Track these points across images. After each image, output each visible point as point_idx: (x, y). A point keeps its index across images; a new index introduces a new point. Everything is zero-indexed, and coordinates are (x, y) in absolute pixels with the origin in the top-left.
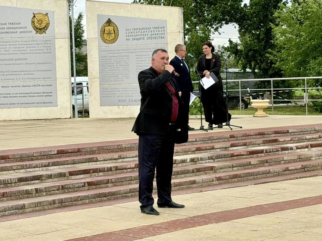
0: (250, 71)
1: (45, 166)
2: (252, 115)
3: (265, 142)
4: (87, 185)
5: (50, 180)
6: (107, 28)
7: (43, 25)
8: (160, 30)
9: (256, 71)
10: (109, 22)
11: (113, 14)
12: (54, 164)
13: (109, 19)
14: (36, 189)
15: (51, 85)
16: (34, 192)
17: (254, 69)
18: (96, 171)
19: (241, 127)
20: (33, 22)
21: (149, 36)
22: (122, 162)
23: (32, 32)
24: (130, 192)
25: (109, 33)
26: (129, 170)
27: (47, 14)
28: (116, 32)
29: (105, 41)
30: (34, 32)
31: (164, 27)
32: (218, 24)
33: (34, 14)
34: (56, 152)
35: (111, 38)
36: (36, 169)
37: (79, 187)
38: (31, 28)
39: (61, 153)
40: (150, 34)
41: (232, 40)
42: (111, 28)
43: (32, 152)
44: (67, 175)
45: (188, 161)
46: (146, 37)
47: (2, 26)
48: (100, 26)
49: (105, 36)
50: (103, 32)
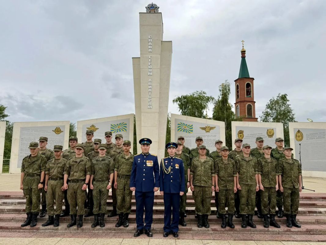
6: (298, 134)
7: (271, 134)
8: (322, 134)
10: (299, 131)
11: (300, 128)
13: (299, 130)
19: (314, 191)
20: (267, 133)
21: (317, 137)
25: (299, 137)
27: (273, 129)
28: (302, 136)
29: (297, 140)
30: (268, 137)
31: (324, 133)
33: (267, 129)
35: (300, 139)
38: (266, 135)
42: (300, 134)
46: (316, 138)
47: (256, 135)
48: (295, 134)
49: (297, 137)
50: (296, 136)
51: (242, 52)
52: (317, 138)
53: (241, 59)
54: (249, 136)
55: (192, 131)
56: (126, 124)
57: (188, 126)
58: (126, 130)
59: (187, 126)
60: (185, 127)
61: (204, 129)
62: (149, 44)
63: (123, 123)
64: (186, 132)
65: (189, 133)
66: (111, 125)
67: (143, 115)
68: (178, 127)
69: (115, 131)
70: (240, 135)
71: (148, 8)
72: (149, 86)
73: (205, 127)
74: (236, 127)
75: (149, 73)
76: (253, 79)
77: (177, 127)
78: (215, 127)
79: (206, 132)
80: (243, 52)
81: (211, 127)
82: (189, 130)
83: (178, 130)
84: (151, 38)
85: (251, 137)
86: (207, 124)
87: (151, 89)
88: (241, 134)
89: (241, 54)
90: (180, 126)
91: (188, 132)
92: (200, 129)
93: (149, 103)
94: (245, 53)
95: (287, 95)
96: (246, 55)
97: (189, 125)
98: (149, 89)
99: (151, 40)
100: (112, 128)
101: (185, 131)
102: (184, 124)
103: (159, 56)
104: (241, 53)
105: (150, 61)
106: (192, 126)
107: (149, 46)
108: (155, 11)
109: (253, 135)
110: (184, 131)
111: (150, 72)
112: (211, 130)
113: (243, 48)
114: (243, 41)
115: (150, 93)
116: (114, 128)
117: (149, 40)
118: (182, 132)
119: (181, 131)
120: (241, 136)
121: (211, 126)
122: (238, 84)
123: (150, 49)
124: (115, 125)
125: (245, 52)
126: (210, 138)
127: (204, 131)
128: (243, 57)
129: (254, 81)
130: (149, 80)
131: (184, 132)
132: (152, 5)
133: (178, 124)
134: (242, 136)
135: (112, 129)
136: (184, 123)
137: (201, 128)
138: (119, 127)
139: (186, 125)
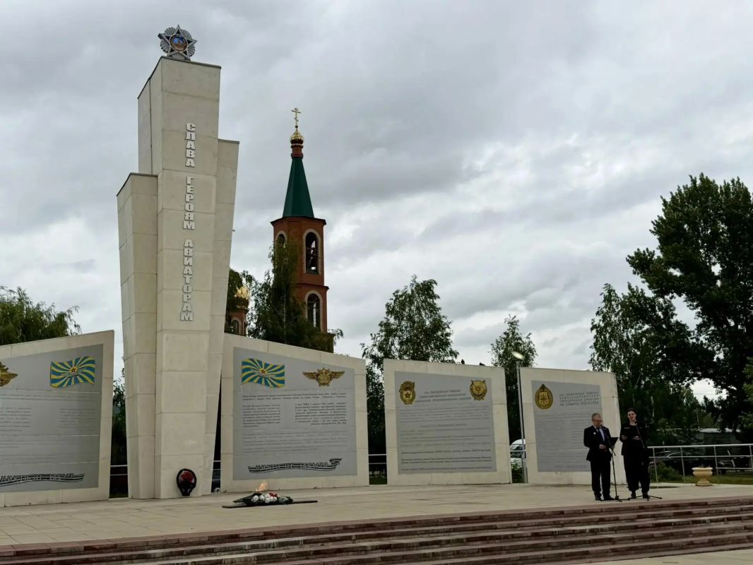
0: (731, 431)
1: (447, 532)
2: (694, 485)
3: (677, 515)
4: (480, 551)
5: (449, 545)
6: (541, 394)
7: (481, 392)
8: (594, 395)
9: (738, 431)
10: (543, 388)
11: (546, 380)
12: (455, 530)
13: (543, 385)
14: (433, 553)
15: (489, 450)
16: (431, 556)
17: (735, 429)
18: (492, 538)
19: (661, 498)
20: (471, 389)
21: (583, 401)
22: (521, 530)
23: (470, 398)
24: (520, 560)
25: (544, 399)
26: (525, 538)
27: (484, 381)
28: (550, 397)
29: (539, 406)
30: (473, 398)
31: (597, 392)
32: (688, 380)
33: (472, 381)
34: (459, 519)
35: (546, 403)
36: (439, 534)
37: (473, 553)
38: (469, 395)
39: (464, 519)
40: (583, 399)
41: (707, 397)
42: (545, 394)
43: (438, 517)
44: (465, 541)
45: (587, 531)
46: (579, 402)
47: (444, 394)
48: (535, 392)
49: (540, 401)
50: (537, 398)
51: (293, 142)
52: (582, 404)
53: (290, 161)
54: (428, 397)
55: (283, 382)
56: (93, 362)
57: (270, 369)
58: (92, 378)
59: (268, 368)
60: (263, 372)
61: (314, 376)
62: (188, 146)
63: (86, 358)
64: (267, 384)
65: (275, 386)
66: (53, 365)
67: (167, 338)
68: (244, 371)
69: (63, 383)
70: (405, 393)
71: (168, 38)
72: (186, 258)
73: (316, 371)
74: (397, 374)
75: (186, 223)
76: (323, 222)
77: (241, 372)
78: (343, 373)
79: (320, 385)
80: (297, 144)
81: (333, 373)
82: (274, 379)
83: (244, 379)
84: (193, 129)
85: (434, 398)
86: (324, 364)
87: (190, 268)
88: (409, 392)
89: (292, 147)
90: (249, 369)
91: (272, 383)
92: (304, 376)
93: (186, 305)
94: (302, 147)
95: (436, 284)
96: (303, 151)
97: (275, 366)
98: (187, 268)
99: (193, 134)
100: (53, 373)
101: (263, 382)
102: (260, 362)
103: (214, 181)
104: (290, 145)
105: (189, 191)
106: (283, 367)
107: (188, 151)
108: (187, 49)
109: (438, 392)
110: (260, 382)
111: (189, 220)
112: (334, 380)
113: (297, 130)
114: (296, 111)
115: (188, 277)
116: (59, 374)
117: (189, 134)
118: (255, 385)
119: (252, 380)
120: (409, 395)
121: (331, 370)
122: (282, 232)
123: (189, 160)
124: (62, 364)
125: (301, 142)
126: (329, 400)
127: (314, 382)
128: (297, 158)
129: (325, 227)
130: (187, 241)
131: (258, 385)
132: (178, 32)
133: (244, 363)
134: (411, 397)
135: (54, 377)
136: (259, 359)
137: (305, 374)
138: (73, 370)
139: (267, 365)
